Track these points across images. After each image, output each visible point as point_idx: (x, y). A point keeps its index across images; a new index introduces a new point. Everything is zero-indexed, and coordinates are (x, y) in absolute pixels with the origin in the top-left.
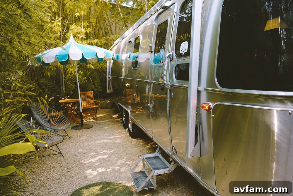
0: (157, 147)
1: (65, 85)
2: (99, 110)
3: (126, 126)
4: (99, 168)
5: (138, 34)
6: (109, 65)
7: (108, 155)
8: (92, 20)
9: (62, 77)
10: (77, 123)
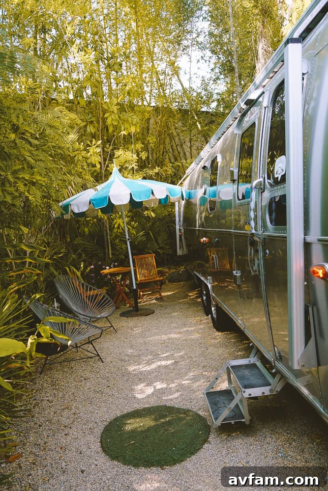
0: (253, 347)
1: (111, 246)
2: (167, 284)
3: (208, 312)
4: (157, 381)
5: (215, 153)
6: (179, 210)
7: (174, 361)
8: (150, 138)
9: (107, 234)
10: (130, 307)
